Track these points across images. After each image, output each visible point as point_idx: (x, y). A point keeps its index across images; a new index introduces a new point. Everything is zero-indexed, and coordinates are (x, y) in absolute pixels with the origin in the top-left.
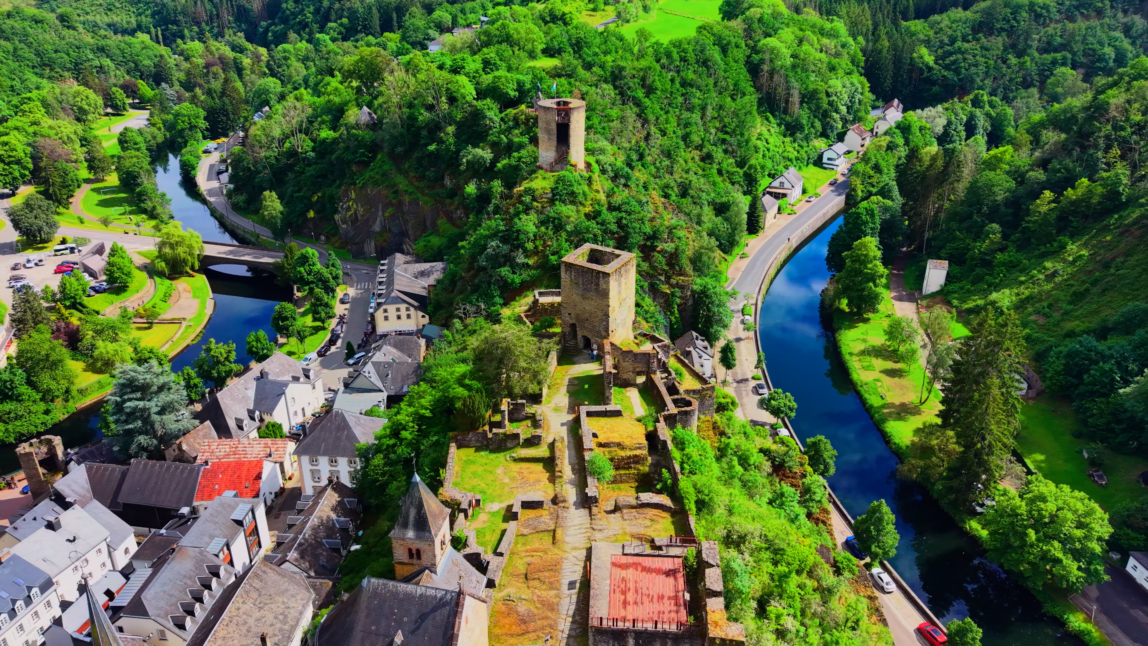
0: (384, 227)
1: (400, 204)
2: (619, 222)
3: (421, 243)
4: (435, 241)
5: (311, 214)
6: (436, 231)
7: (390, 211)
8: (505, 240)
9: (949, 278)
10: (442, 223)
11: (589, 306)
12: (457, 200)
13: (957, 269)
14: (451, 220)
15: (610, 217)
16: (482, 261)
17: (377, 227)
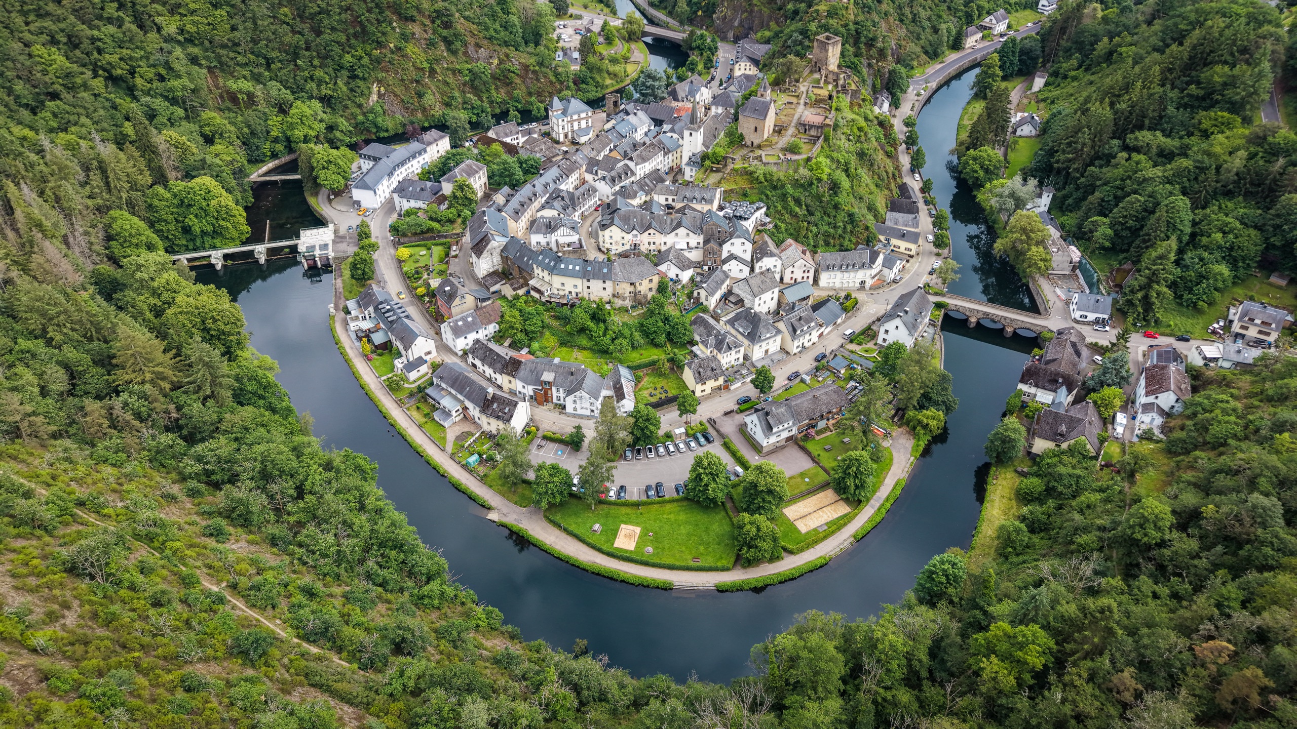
0: (740, 24)
1: (752, 11)
2: (856, 31)
3: (759, 34)
4: (767, 34)
5: (700, 13)
6: (769, 29)
7: (745, 15)
8: (801, 33)
9: (1047, 84)
10: (773, 24)
11: (822, 55)
12: (782, 12)
13: (1051, 79)
14: (777, 23)
15: (852, 27)
16: (789, 42)
17: (736, 24)
